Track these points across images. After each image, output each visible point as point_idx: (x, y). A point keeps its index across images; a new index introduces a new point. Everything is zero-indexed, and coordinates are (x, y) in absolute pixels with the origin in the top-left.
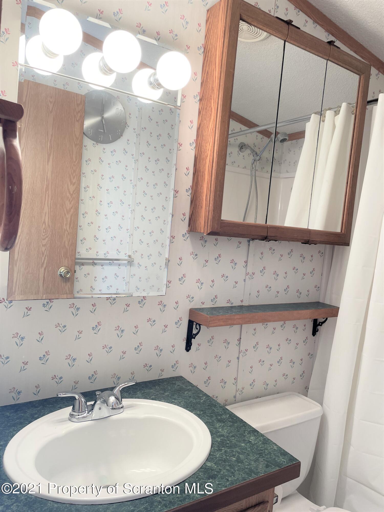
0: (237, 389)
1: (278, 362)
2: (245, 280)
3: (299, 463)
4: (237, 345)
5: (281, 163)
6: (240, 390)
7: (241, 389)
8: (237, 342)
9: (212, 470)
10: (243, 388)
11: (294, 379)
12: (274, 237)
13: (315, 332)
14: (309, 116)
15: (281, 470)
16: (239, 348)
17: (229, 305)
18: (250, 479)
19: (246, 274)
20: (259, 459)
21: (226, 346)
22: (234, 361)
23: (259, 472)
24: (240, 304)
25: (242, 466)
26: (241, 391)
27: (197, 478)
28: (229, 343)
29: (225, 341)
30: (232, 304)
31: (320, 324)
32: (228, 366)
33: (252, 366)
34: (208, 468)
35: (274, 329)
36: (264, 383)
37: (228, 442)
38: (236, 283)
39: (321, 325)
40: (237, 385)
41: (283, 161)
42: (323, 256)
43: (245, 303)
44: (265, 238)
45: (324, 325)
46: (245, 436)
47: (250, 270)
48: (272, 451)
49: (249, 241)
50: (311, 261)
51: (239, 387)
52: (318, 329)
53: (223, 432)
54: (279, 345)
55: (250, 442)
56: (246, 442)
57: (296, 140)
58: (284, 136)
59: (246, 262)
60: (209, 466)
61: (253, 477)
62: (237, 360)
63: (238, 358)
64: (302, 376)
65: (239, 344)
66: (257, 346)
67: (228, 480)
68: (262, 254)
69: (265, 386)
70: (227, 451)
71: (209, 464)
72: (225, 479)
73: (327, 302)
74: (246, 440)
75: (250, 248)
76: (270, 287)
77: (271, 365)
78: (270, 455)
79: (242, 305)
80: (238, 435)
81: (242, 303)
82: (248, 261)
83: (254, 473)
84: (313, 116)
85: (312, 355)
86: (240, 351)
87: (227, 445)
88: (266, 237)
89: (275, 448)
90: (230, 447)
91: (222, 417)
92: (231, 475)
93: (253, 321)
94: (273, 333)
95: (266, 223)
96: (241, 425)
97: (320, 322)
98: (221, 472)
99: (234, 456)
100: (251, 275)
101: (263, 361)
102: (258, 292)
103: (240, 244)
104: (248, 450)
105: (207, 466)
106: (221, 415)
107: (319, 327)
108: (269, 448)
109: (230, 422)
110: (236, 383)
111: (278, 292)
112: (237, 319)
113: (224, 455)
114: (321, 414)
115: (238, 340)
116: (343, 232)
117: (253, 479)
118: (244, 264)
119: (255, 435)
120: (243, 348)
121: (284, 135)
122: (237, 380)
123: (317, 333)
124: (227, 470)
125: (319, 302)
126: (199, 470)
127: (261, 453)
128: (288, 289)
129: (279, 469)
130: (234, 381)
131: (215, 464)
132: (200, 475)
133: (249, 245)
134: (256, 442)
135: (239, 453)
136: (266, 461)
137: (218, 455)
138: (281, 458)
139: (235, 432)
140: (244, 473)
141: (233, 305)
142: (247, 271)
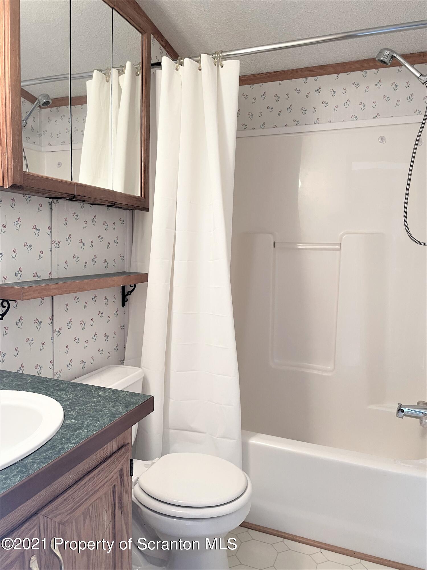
0: (55, 373)
1: (93, 338)
2: (51, 250)
3: (153, 397)
4: (50, 325)
5: (41, 134)
6: (57, 374)
7: (59, 372)
8: (49, 321)
9: (75, 425)
10: (60, 371)
11: (109, 353)
12: (82, 196)
13: (124, 302)
14: (90, 74)
15: (140, 406)
16: (52, 327)
17: (36, 279)
18: (116, 419)
19: (52, 243)
20: (116, 404)
21: (38, 327)
22: (49, 342)
23: (121, 412)
24: (48, 277)
25: (103, 413)
26: (59, 374)
27: (62, 434)
28: (40, 323)
29: (36, 321)
30: (39, 277)
31: (129, 293)
32: (42, 349)
33: (67, 345)
34: (70, 425)
35: (86, 303)
36: (81, 362)
37: (78, 402)
38: (42, 253)
39: (130, 295)
40: (53, 369)
41: (43, 132)
42: (124, 224)
43: (54, 276)
44: (72, 198)
45: (132, 293)
46: (93, 394)
47: (55, 238)
48: (125, 396)
49: (50, 204)
50: (114, 228)
51: (57, 370)
52: (127, 299)
53: (68, 397)
54: (92, 320)
55: (100, 396)
56: (96, 397)
57: (57, 108)
58: (47, 99)
59: (50, 228)
60: (69, 423)
61: (118, 417)
62: (52, 341)
63: (52, 339)
64: (117, 349)
65: (51, 323)
66: (71, 323)
67: (95, 426)
68: (66, 219)
69: (82, 365)
70: (82, 408)
71: (69, 422)
72: (92, 426)
73: (133, 270)
74: (96, 396)
75: (53, 211)
76: (78, 258)
77: (86, 342)
78: (125, 399)
79: (50, 278)
80: (86, 395)
81: (50, 276)
82: (53, 228)
83: (117, 414)
84: (95, 72)
85: (123, 326)
86: (53, 331)
87: (79, 404)
88: (73, 196)
89: (126, 393)
90: (82, 405)
91: (60, 387)
92: (96, 422)
93: (69, 290)
94: (85, 307)
95: (72, 180)
96: (84, 388)
97: (128, 292)
98: (84, 423)
99: (91, 409)
100: (57, 243)
101: (79, 339)
102: (66, 263)
103: (41, 207)
104: (102, 402)
105: (67, 424)
106: (58, 386)
107: (128, 297)
108: (121, 396)
109: (71, 388)
110: (52, 367)
111: (86, 263)
112: (53, 289)
113: (80, 412)
114: (143, 376)
115: (50, 318)
116: (142, 196)
117: (118, 419)
118: (48, 231)
119: (102, 391)
120: (56, 327)
121: (46, 97)
122: (53, 364)
123: (127, 304)
124: (89, 420)
125: (125, 272)
126: (60, 428)
127: (116, 400)
128: (95, 259)
129: (138, 406)
130: (50, 365)
131: (74, 420)
132: (64, 432)
133: (51, 208)
134: (106, 395)
135: (95, 406)
136: (123, 404)
137: (74, 413)
138: (135, 398)
139: (80, 394)
140: (107, 417)
141: (41, 279)
142: (53, 239)
